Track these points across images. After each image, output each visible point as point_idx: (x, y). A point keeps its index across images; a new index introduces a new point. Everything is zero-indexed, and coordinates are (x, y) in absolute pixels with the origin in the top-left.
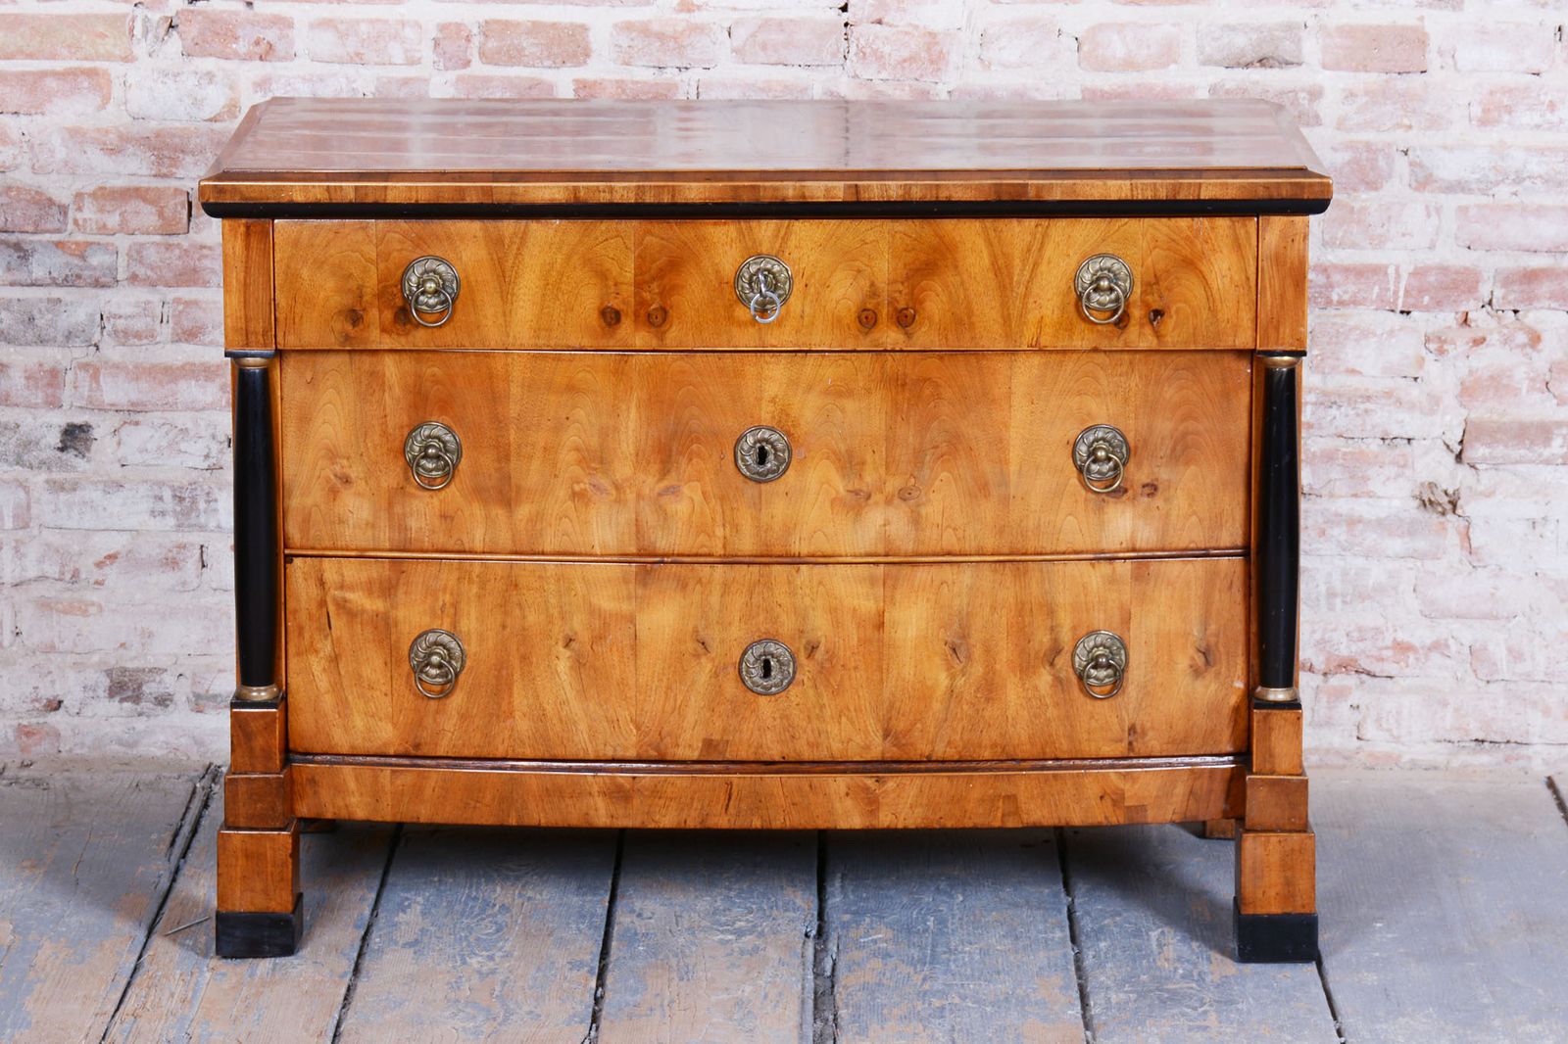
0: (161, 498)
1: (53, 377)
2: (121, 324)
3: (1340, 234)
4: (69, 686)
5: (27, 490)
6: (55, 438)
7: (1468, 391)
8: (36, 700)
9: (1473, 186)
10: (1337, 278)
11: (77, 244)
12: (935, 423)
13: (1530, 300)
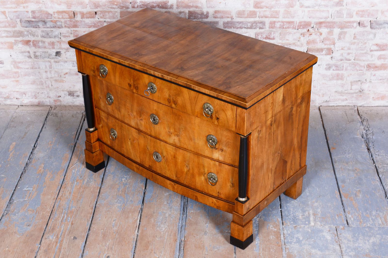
0: (74, 64)
1: (53, 44)
2: (64, 34)
3: (286, 16)
4: (62, 94)
5: (51, 63)
6: (54, 54)
7: (308, 43)
8: (56, 96)
9: (311, 7)
10: (285, 24)
11: (55, 21)
12: (182, 124)
13: (320, 27)
